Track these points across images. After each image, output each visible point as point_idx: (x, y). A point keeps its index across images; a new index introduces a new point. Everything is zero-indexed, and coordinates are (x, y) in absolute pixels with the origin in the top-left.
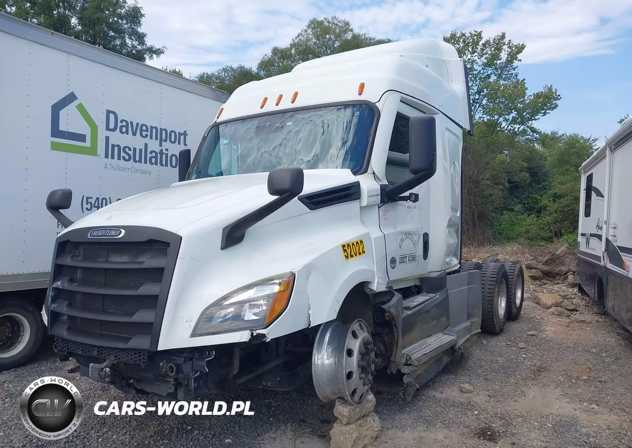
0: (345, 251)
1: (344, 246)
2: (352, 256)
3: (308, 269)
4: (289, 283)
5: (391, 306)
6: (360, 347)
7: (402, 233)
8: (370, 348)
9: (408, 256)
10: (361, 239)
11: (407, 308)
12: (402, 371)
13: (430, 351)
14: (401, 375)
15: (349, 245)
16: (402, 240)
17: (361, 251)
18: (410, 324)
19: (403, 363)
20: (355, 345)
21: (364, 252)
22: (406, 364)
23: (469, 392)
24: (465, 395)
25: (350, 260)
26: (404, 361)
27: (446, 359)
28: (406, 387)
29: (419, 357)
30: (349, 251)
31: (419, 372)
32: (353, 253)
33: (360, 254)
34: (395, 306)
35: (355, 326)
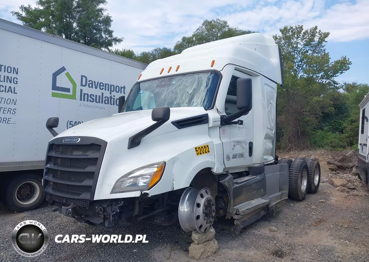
0: (196, 151)
1: (196, 148)
2: (201, 154)
3: (174, 160)
4: (162, 167)
5: (225, 181)
6: (205, 203)
7: (234, 142)
8: (211, 203)
9: (238, 154)
10: (207, 144)
11: (237, 183)
12: (234, 218)
13: (252, 208)
14: (233, 220)
15: (199, 148)
16: (234, 146)
17: (207, 151)
18: (238, 192)
19: (234, 213)
20: (202, 202)
21: (209, 152)
22: (236, 214)
23: (274, 231)
24: (272, 233)
25: (200, 155)
26: (235, 212)
27: (263, 213)
28: (236, 227)
29: (244, 211)
30: (199, 151)
31: (245, 219)
32: (201, 152)
33: (206, 152)
34: (228, 181)
35: (203, 191)
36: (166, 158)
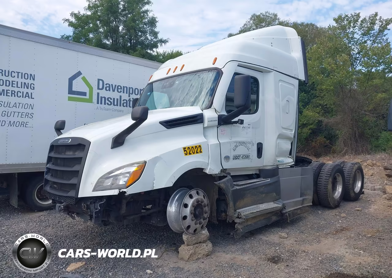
0: (185, 151)
1: (184, 148)
2: (190, 154)
3: (156, 160)
5: (222, 183)
6: (193, 203)
7: (236, 142)
8: (203, 205)
9: (241, 156)
10: (199, 145)
11: (238, 185)
12: (235, 221)
13: (257, 212)
14: (234, 223)
15: (189, 148)
16: (236, 146)
17: (199, 151)
18: (239, 195)
19: (235, 217)
20: (190, 202)
21: (201, 152)
22: (238, 217)
23: (284, 238)
24: (281, 240)
25: (188, 156)
26: (236, 215)
27: (274, 218)
29: (247, 214)
30: (188, 151)
31: (249, 223)
32: (191, 152)
33: (197, 153)
34: (224, 182)
35: (193, 192)
36: (147, 158)
